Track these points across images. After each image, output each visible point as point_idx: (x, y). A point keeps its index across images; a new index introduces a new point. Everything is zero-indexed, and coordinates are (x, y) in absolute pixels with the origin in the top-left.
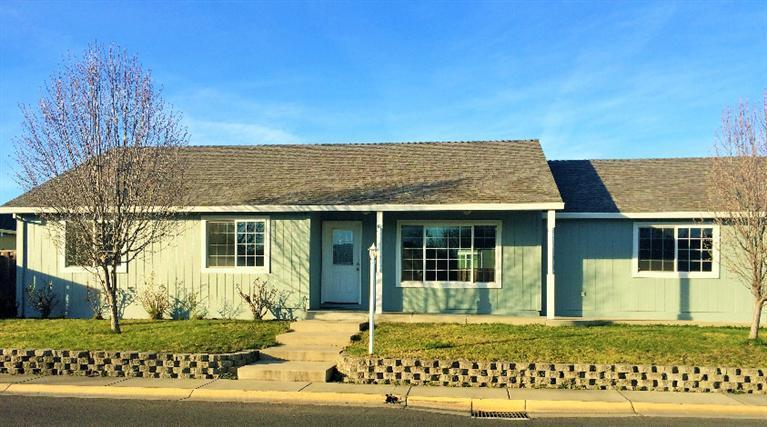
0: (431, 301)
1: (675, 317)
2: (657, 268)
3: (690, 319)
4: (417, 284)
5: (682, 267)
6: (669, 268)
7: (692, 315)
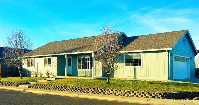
0: (83, 74)
1: (133, 78)
2: (129, 65)
3: (136, 78)
4: (80, 70)
5: (134, 65)
6: (132, 65)
7: (137, 77)
